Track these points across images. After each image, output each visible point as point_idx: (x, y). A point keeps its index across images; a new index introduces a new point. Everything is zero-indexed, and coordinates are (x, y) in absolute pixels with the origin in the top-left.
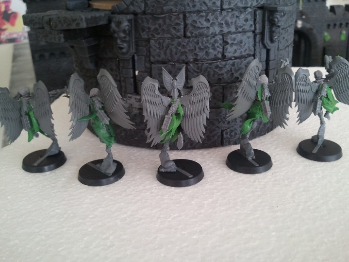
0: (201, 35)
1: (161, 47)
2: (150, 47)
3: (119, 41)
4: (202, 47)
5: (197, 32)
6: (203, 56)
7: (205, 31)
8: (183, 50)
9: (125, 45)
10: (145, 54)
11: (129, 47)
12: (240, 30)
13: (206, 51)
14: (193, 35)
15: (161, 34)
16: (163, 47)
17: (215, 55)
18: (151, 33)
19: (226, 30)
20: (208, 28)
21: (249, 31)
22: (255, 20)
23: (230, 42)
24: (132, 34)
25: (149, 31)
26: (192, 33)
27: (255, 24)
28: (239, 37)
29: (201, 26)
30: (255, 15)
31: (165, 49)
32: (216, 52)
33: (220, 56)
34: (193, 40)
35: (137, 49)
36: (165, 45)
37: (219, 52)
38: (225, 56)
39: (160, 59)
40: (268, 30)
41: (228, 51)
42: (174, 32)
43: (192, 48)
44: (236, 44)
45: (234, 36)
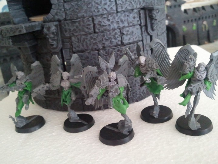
0: (105, 30)
1: (79, 41)
2: (72, 42)
3: (50, 40)
4: (107, 38)
5: (102, 29)
6: (108, 44)
7: (108, 28)
8: (94, 42)
9: (55, 42)
10: (69, 47)
11: (58, 43)
12: (131, 24)
13: (110, 41)
14: (100, 31)
15: (78, 32)
16: (81, 41)
17: (116, 43)
18: (71, 33)
19: (121, 25)
20: (109, 25)
21: (137, 25)
22: (140, 17)
23: (125, 33)
24: (59, 35)
25: (70, 32)
26: (99, 29)
27: (140, 20)
28: (131, 29)
29: (104, 24)
30: (140, 14)
31: (82, 42)
32: (117, 41)
33: (120, 43)
34: (101, 34)
35: (63, 44)
36: (82, 39)
37: (118, 40)
38: (123, 43)
39: (80, 49)
40: (149, 23)
41: (124, 39)
42: (87, 30)
43: (101, 39)
44: (129, 34)
45: (127, 29)
